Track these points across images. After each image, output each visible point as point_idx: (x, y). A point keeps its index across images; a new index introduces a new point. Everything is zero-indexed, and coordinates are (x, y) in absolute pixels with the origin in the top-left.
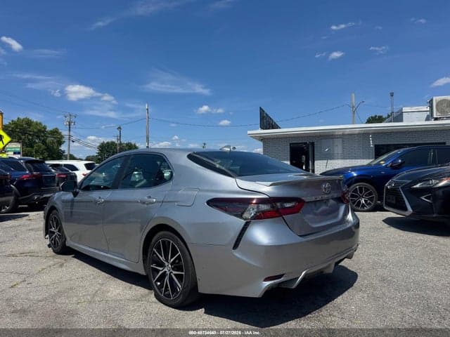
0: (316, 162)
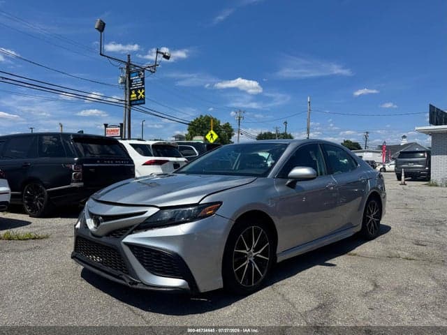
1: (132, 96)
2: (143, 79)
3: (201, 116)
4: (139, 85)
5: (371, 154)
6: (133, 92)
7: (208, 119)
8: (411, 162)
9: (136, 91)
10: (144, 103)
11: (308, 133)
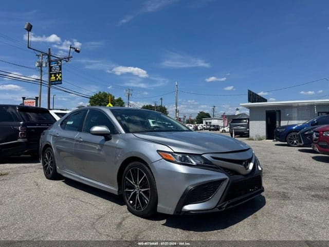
0: (282, 122)
1: (52, 78)
2: (60, 67)
3: (100, 92)
4: (58, 70)
5: (217, 120)
6: (53, 75)
7: (105, 95)
8: (238, 126)
9: (55, 74)
10: (61, 83)
11: (177, 106)
